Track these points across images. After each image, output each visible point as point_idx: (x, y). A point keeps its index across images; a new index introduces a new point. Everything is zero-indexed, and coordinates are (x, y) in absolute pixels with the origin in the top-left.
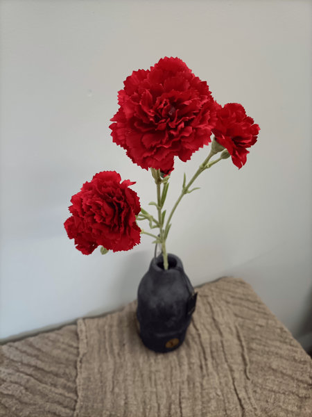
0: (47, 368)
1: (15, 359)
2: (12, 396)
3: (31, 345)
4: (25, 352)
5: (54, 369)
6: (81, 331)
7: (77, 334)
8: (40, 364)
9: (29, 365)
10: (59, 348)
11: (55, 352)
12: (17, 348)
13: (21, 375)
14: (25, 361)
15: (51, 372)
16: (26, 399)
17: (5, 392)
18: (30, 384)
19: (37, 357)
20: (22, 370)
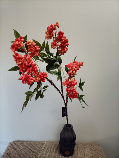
0: (32, 150)
1: (26, 146)
2: (22, 154)
3: (31, 144)
4: (29, 145)
5: (34, 151)
6: (44, 144)
7: (43, 144)
8: (31, 148)
9: (29, 148)
10: (38, 146)
11: (36, 147)
12: (27, 143)
13: (26, 150)
14: (28, 147)
15: (33, 151)
16: (25, 155)
17: (21, 152)
18: (27, 152)
19: (31, 147)
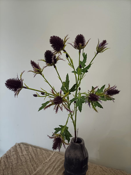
1: (30, 152)
3: (37, 151)
4: (34, 151)
5: (36, 161)
6: (52, 155)
8: (34, 157)
10: (43, 156)
12: (33, 149)
13: (28, 157)
16: (23, 164)
20: (29, 155)
